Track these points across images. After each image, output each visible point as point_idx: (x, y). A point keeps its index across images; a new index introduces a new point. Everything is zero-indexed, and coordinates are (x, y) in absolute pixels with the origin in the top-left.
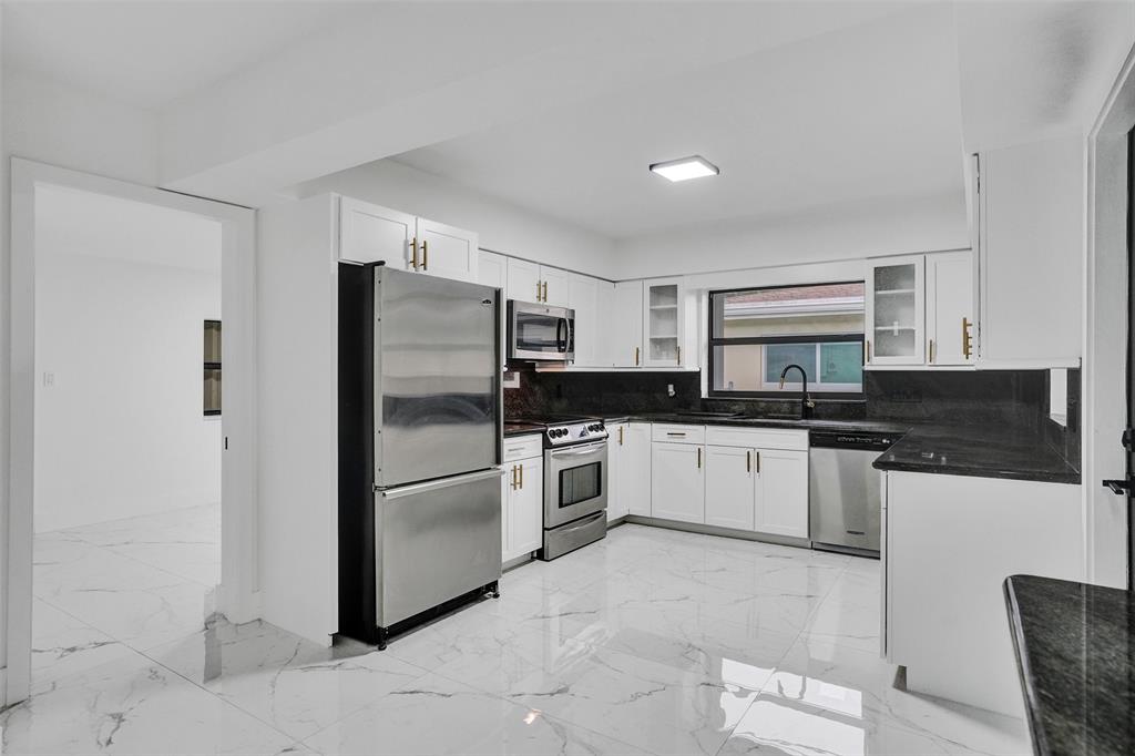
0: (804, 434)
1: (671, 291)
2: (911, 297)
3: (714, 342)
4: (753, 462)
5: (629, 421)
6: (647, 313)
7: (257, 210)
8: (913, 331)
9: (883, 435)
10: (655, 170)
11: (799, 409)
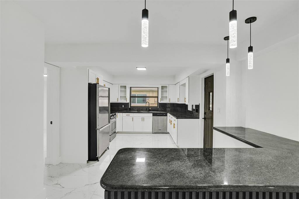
0: (152, 114)
1: (125, 87)
2: (167, 91)
3: (131, 97)
4: (143, 119)
5: (118, 113)
6: (120, 91)
7: (60, 68)
8: (167, 97)
9: (164, 114)
10: (137, 68)
11: (148, 109)
